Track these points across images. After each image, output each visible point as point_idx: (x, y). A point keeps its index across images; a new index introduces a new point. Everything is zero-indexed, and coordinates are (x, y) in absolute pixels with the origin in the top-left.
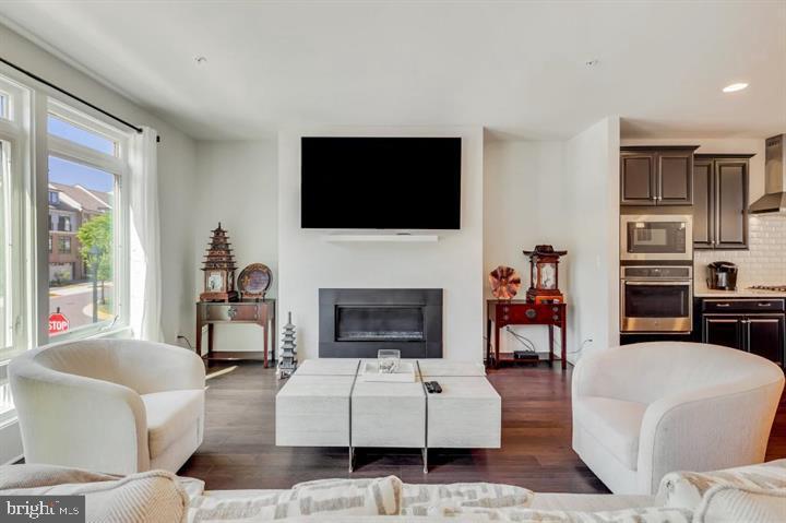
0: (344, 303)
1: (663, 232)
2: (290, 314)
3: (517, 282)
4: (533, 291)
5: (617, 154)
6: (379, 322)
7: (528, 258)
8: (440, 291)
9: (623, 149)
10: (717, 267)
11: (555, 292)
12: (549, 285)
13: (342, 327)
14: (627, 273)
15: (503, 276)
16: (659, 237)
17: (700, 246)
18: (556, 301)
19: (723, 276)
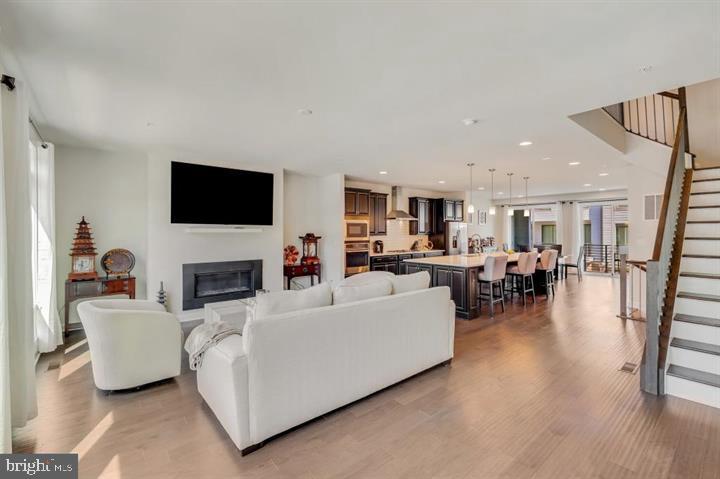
0: (201, 272)
1: (359, 228)
2: (162, 283)
3: (297, 253)
4: (304, 258)
5: (344, 192)
6: (224, 282)
7: (301, 241)
8: (261, 261)
9: (346, 189)
10: (377, 243)
11: (315, 258)
12: (313, 255)
13: (199, 288)
14: (347, 246)
15: (290, 251)
16: (358, 230)
17: (373, 233)
18: (315, 263)
19: (379, 247)
